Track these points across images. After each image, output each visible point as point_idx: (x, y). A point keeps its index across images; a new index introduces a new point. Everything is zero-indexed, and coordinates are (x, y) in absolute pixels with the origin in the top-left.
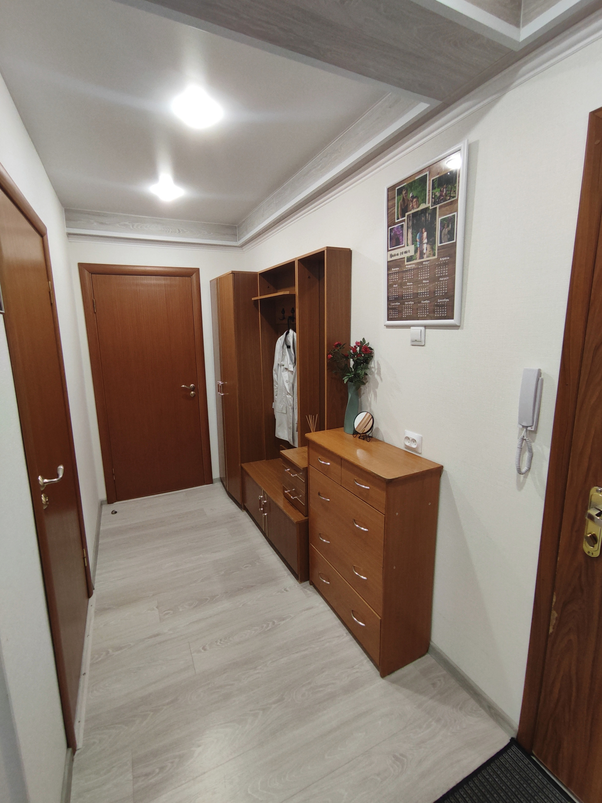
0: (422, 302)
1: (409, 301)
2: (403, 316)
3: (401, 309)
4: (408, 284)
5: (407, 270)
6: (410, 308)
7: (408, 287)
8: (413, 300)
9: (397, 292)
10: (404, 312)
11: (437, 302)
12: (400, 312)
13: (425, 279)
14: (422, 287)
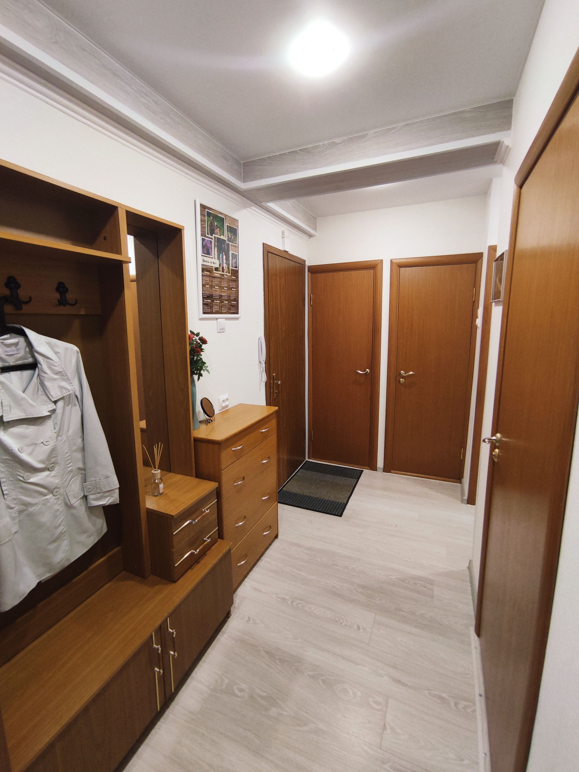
0: (224, 302)
1: (217, 300)
2: (213, 311)
3: (212, 306)
4: (216, 287)
5: (215, 277)
6: (218, 305)
7: (216, 289)
8: (219, 299)
9: (209, 292)
10: (213, 308)
11: (231, 303)
12: (211, 307)
13: (226, 287)
14: (224, 292)
